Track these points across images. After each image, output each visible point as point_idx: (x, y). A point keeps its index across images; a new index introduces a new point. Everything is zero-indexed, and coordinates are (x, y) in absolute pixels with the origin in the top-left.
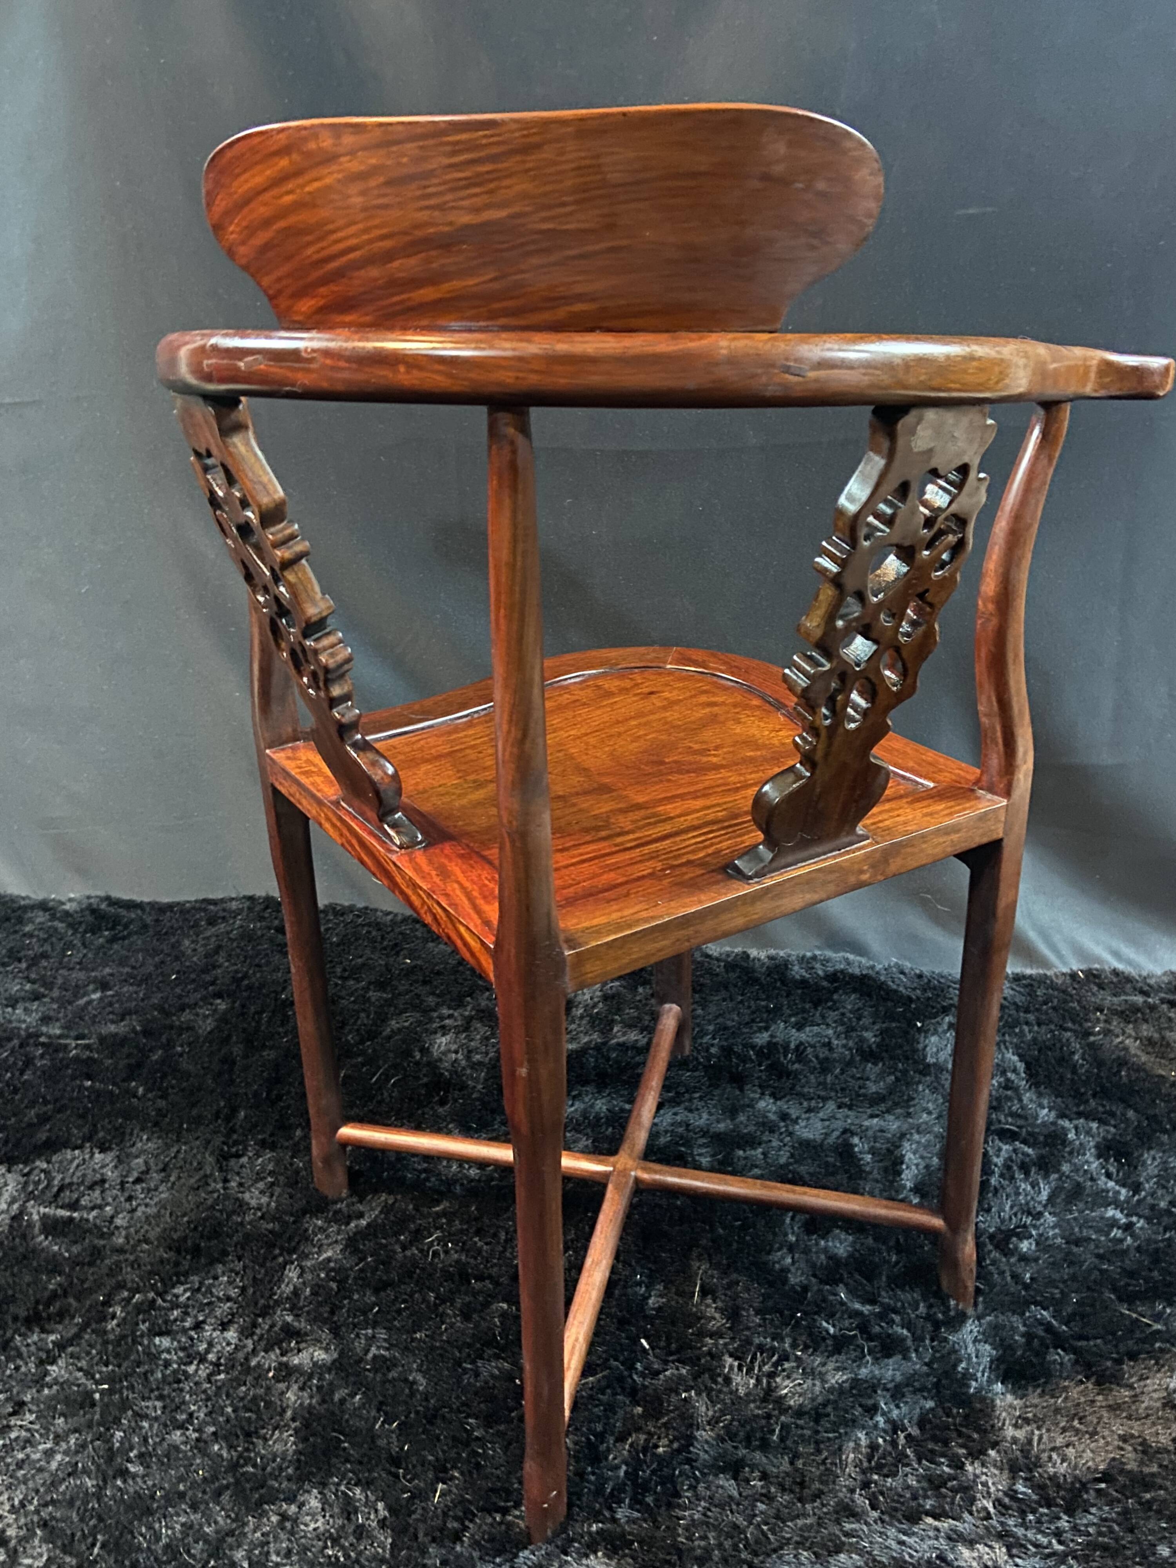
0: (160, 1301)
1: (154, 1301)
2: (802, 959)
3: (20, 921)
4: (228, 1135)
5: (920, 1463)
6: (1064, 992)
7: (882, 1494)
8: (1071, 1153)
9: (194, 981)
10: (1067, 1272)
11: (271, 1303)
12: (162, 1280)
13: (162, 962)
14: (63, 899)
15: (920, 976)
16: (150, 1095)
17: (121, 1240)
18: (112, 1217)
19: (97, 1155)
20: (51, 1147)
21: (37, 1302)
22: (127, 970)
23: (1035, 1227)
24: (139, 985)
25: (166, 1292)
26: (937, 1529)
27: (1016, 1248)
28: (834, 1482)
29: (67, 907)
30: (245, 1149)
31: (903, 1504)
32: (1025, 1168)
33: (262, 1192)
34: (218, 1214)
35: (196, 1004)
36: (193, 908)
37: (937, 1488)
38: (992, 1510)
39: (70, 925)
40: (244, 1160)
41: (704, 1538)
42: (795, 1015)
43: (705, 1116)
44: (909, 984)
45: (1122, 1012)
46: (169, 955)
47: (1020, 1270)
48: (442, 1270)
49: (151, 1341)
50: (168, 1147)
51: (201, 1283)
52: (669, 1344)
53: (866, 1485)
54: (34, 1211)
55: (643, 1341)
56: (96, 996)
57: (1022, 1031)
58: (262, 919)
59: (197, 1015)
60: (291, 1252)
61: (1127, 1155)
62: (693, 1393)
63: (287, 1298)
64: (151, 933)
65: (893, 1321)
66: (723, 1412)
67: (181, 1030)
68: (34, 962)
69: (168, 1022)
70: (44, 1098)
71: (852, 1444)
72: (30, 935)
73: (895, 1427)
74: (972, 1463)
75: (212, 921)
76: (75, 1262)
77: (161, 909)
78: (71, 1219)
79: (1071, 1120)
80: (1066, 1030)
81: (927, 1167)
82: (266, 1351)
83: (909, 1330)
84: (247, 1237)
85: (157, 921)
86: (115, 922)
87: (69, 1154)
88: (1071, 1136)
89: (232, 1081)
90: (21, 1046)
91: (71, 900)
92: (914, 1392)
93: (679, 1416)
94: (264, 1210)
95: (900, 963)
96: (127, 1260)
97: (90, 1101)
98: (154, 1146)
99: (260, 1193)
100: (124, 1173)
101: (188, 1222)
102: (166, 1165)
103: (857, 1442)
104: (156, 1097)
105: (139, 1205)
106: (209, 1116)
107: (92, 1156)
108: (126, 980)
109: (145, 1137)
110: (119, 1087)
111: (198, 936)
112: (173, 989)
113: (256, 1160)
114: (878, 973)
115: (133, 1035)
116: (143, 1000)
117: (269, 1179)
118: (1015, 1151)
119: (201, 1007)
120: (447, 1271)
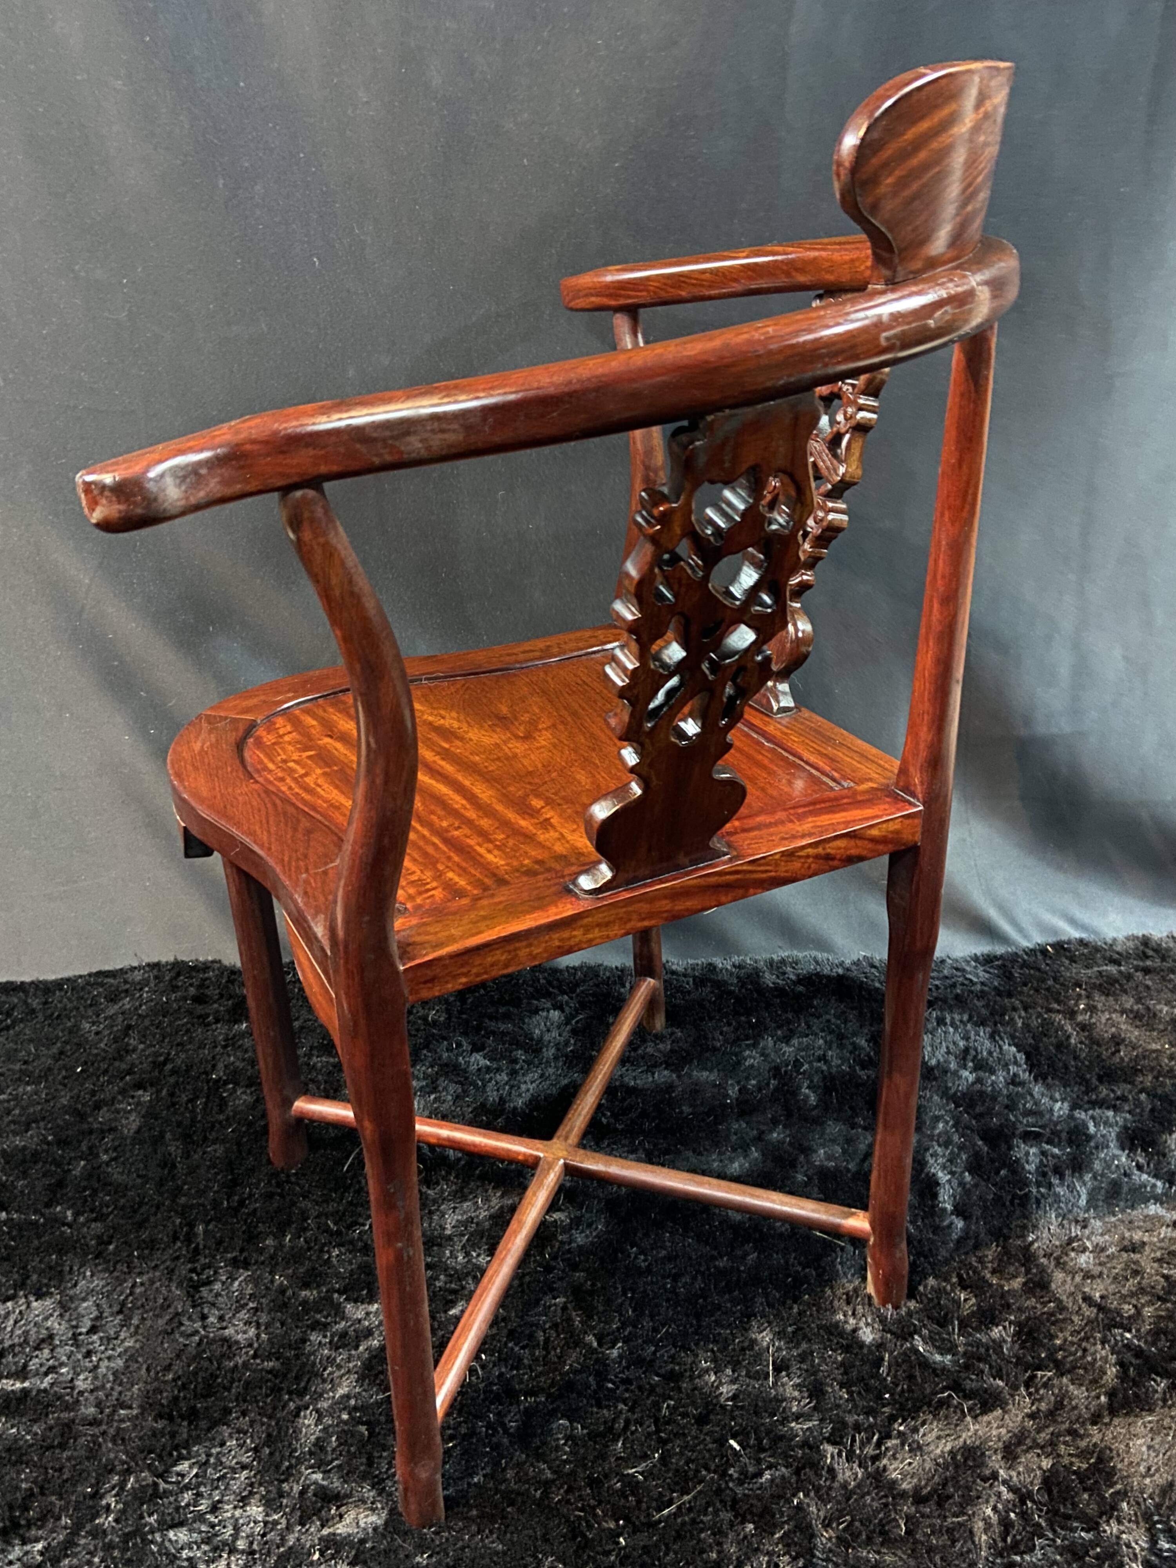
0: (162, 1486)
1: (156, 1484)
2: (771, 964)
4: (193, 1260)
5: (1054, 1532)
6: (1038, 970)
8: (1097, 1147)
9: (106, 1072)
10: (1132, 1284)
11: (293, 1461)
12: (160, 1457)
13: (61, 1053)
16: (82, 1219)
17: (91, 1409)
18: (72, 1380)
19: (35, 1304)
21: (11, 1508)
22: (17, 1067)
24: (38, 1083)
25: (167, 1471)
30: (216, 1273)
32: (1058, 1171)
33: (248, 1323)
34: (206, 1364)
35: (114, 1098)
36: (88, 983)
40: (217, 1286)
42: (780, 1027)
45: (1101, 985)
46: (66, 1043)
49: (163, 1536)
50: (120, 1281)
51: (209, 1455)
52: (759, 1440)
55: (732, 1442)
57: (1012, 1019)
58: (175, 988)
59: (118, 1112)
60: (301, 1393)
61: (1153, 1143)
62: (802, 1496)
63: (311, 1453)
64: (41, 1017)
65: (982, 1372)
66: (839, 1512)
67: (102, 1133)
69: (83, 1126)
71: (981, 1524)
73: (1022, 1496)
74: (1109, 1525)
75: (113, 998)
76: (43, 1446)
77: (45, 988)
78: (25, 1392)
79: (1086, 1111)
80: (1053, 1011)
81: (962, 1184)
82: (303, 1525)
83: (1001, 1379)
84: (247, 1383)
85: (46, 1003)
88: (1092, 1129)
92: (1027, 1451)
93: (796, 1527)
94: (256, 1345)
95: (869, 955)
96: (104, 1433)
97: (13, 1239)
98: (102, 1283)
99: (245, 1324)
100: (74, 1323)
101: (174, 1380)
102: (123, 1304)
103: (986, 1520)
104: (89, 1221)
105: (100, 1359)
106: (165, 1239)
107: (28, 1307)
108: (19, 1079)
109: (88, 1274)
110: (42, 1215)
111: (98, 1016)
112: (82, 1085)
113: (231, 1284)
114: (848, 970)
115: (45, 1147)
116: (47, 1101)
117: (251, 1305)
118: (1044, 1153)
119: (120, 1102)
120: (492, 1391)
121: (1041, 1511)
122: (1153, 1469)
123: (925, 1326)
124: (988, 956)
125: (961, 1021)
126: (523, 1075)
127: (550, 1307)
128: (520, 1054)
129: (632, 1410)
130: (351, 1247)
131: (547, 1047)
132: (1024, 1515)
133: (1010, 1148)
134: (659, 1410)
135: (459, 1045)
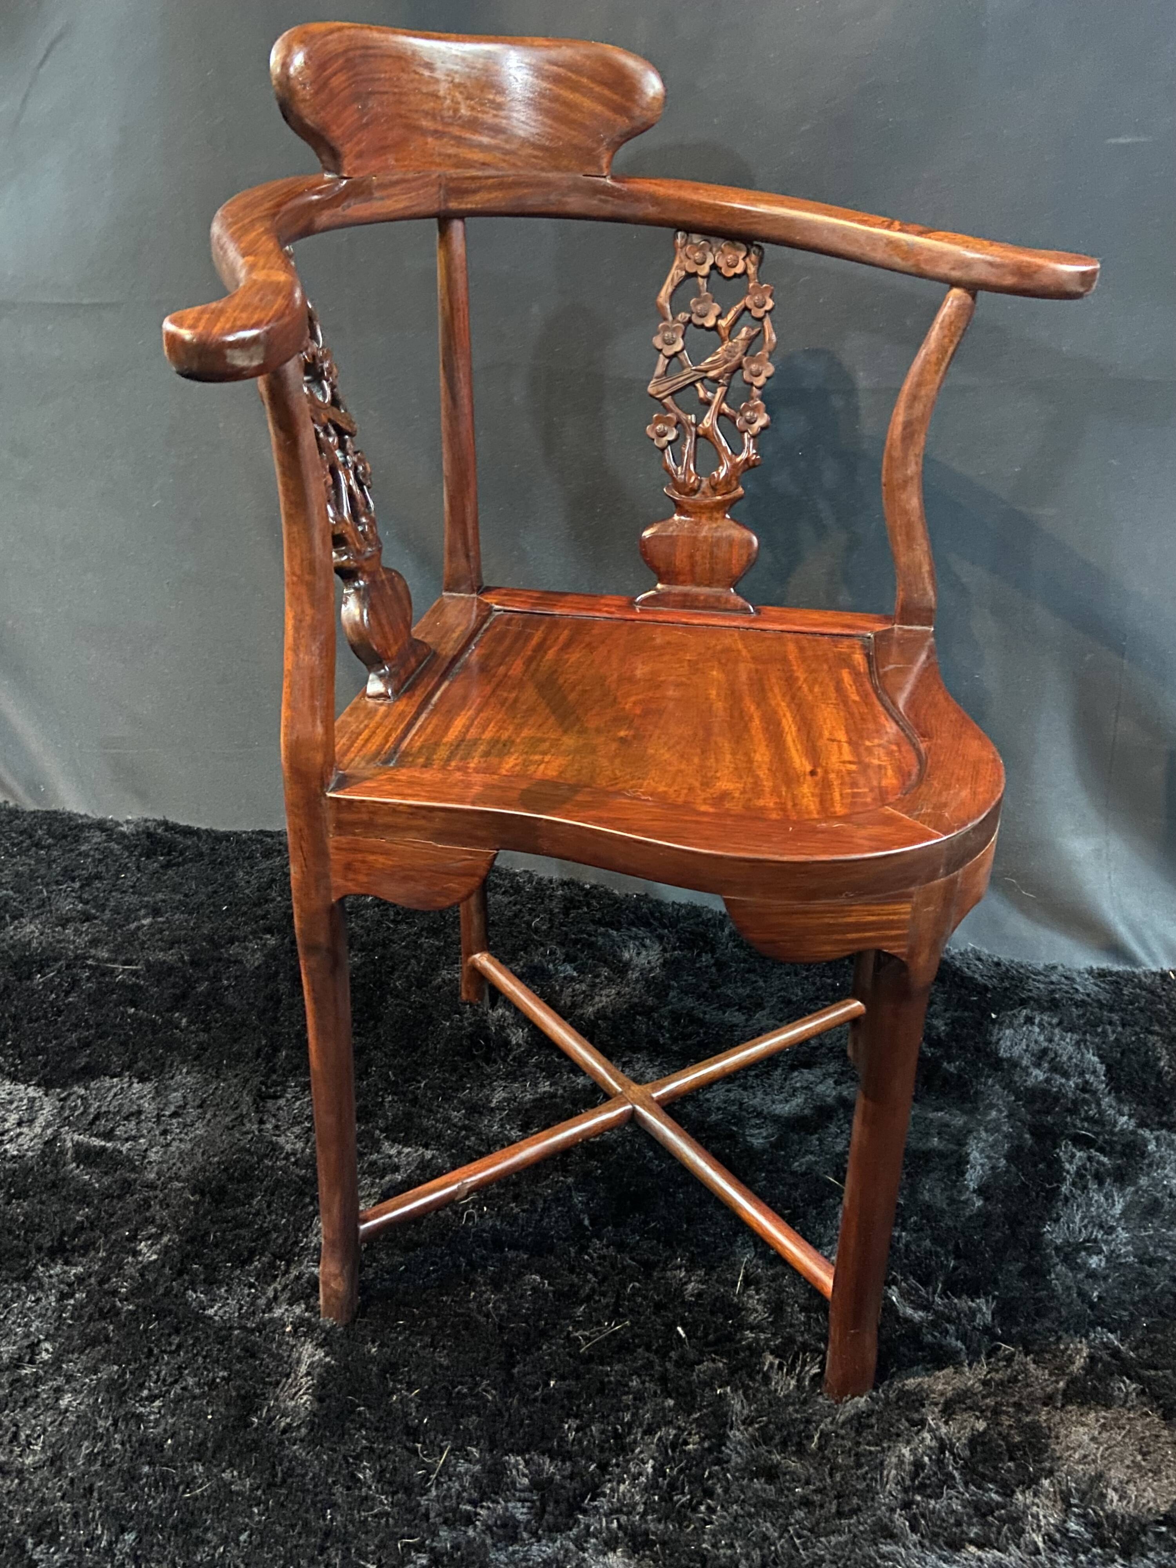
3: (77, 840)
4: (267, 1075)
5: (966, 1487)
6: (1152, 992)
7: (923, 1516)
8: (1150, 1165)
9: (245, 914)
10: (1138, 1293)
11: (298, 1251)
13: (215, 892)
14: (121, 821)
15: (998, 964)
16: (192, 1028)
17: (152, 1176)
18: (146, 1150)
19: (135, 1085)
20: (89, 1073)
21: (63, 1233)
22: (179, 897)
23: (1107, 1243)
24: (190, 914)
26: (980, 1560)
27: (1085, 1264)
28: (873, 1499)
29: (124, 829)
30: (285, 1091)
31: (946, 1529)
32: (1099, 1179)
33: (298, 1137)
34: (250, 1157)
35: (246, 937)
36: (250, 839)
37: (984, 1516)
38: (1041, 1545)
39: (126, 848)
40: (282, 1102)
41: (731, 1546)
43: (760, 1094)
44: (985, 973)
46: (222, 885)
47: (1087, 1288)
48: (475, 1235)
50: (207, 1082)
52: (706, 1335)
53: (906, 1505)
54: (68, 1138)
55: (679, 1329)
56: (146, 922)
57: (1104, 1032)
59: (246, 949)
62: (728, 1389)
63: (315, 1250)
64: (206, 861)
65: (947, 1332)
66: (760, 1413)
67: (229, 963)
68: (87, 882)
69: (215, 954)
70: (86, 1021)
71: (894, 1460)
72: (86, 855)
73: (943, 1446)
74: (1023, 1492)
76: (106, 1195)
77: (218, 838)
78: (104, 1149)
79: (1152, 1130)
80: (1152, 1033)
81: (993, 1168)
83: (964, 1343)
84: (278, 1181)
85: (213, 849)
86: (170, 848)
87: (107, 1082)
88: (1152, 1147)
89: (275, 1020)
90: (68, 967)
91: (128, 822)
92: (965, 1410)
93: (712, 1412)
94: (299, 1156)
95: (977, 948)
96: (156, 1197)
97: (132, 1029)
98: (195, 1081)
99: (296, 1137)
100: (161, 1106)
101: (219, 1163)
102: (204, 1101)
103: (900, 1457)
104: (198, 1030)
105: (174, 1139)
106: (250, 1054)
107: (130, 1086)
108: (177, 908)
109: (185, 1070)
110: (162, 1017)
111: (252, 868)
112: (223, 920)
113: (294, 1103)
114: (952, 957)
115: (180, 964)
116: (193, 929)
117: (307, 1124)
118: (1090, 1159)
119: (250, 941)
120: (481, 1236)
121: (957, 1463)
122: (1090, 1458)
123: (906, 1280)
124: (1103, 970)
125: (1050, 1024)
126: (601, 989)
127: (557, 1182)
128: (605, 972)
129: (601, 1283)
130: (402, 1098)
131: (633, 970)
132: (940, 1463)
133: (1056, 1145)
134: (625, 1288)
135: (553, 953)
